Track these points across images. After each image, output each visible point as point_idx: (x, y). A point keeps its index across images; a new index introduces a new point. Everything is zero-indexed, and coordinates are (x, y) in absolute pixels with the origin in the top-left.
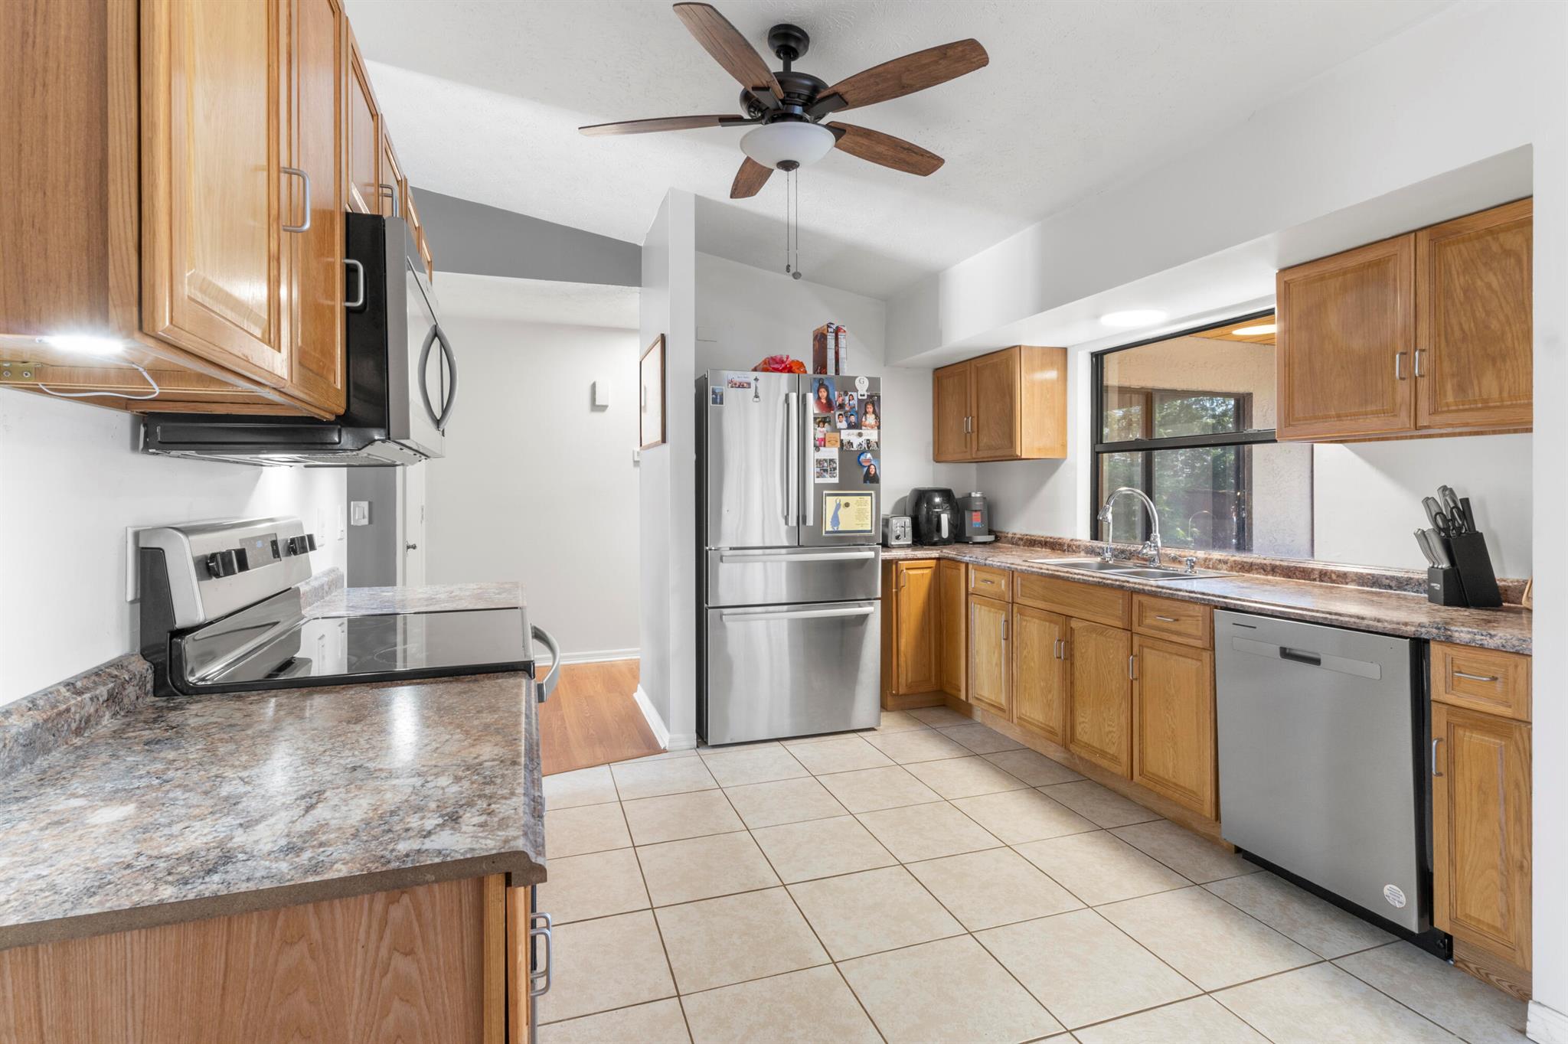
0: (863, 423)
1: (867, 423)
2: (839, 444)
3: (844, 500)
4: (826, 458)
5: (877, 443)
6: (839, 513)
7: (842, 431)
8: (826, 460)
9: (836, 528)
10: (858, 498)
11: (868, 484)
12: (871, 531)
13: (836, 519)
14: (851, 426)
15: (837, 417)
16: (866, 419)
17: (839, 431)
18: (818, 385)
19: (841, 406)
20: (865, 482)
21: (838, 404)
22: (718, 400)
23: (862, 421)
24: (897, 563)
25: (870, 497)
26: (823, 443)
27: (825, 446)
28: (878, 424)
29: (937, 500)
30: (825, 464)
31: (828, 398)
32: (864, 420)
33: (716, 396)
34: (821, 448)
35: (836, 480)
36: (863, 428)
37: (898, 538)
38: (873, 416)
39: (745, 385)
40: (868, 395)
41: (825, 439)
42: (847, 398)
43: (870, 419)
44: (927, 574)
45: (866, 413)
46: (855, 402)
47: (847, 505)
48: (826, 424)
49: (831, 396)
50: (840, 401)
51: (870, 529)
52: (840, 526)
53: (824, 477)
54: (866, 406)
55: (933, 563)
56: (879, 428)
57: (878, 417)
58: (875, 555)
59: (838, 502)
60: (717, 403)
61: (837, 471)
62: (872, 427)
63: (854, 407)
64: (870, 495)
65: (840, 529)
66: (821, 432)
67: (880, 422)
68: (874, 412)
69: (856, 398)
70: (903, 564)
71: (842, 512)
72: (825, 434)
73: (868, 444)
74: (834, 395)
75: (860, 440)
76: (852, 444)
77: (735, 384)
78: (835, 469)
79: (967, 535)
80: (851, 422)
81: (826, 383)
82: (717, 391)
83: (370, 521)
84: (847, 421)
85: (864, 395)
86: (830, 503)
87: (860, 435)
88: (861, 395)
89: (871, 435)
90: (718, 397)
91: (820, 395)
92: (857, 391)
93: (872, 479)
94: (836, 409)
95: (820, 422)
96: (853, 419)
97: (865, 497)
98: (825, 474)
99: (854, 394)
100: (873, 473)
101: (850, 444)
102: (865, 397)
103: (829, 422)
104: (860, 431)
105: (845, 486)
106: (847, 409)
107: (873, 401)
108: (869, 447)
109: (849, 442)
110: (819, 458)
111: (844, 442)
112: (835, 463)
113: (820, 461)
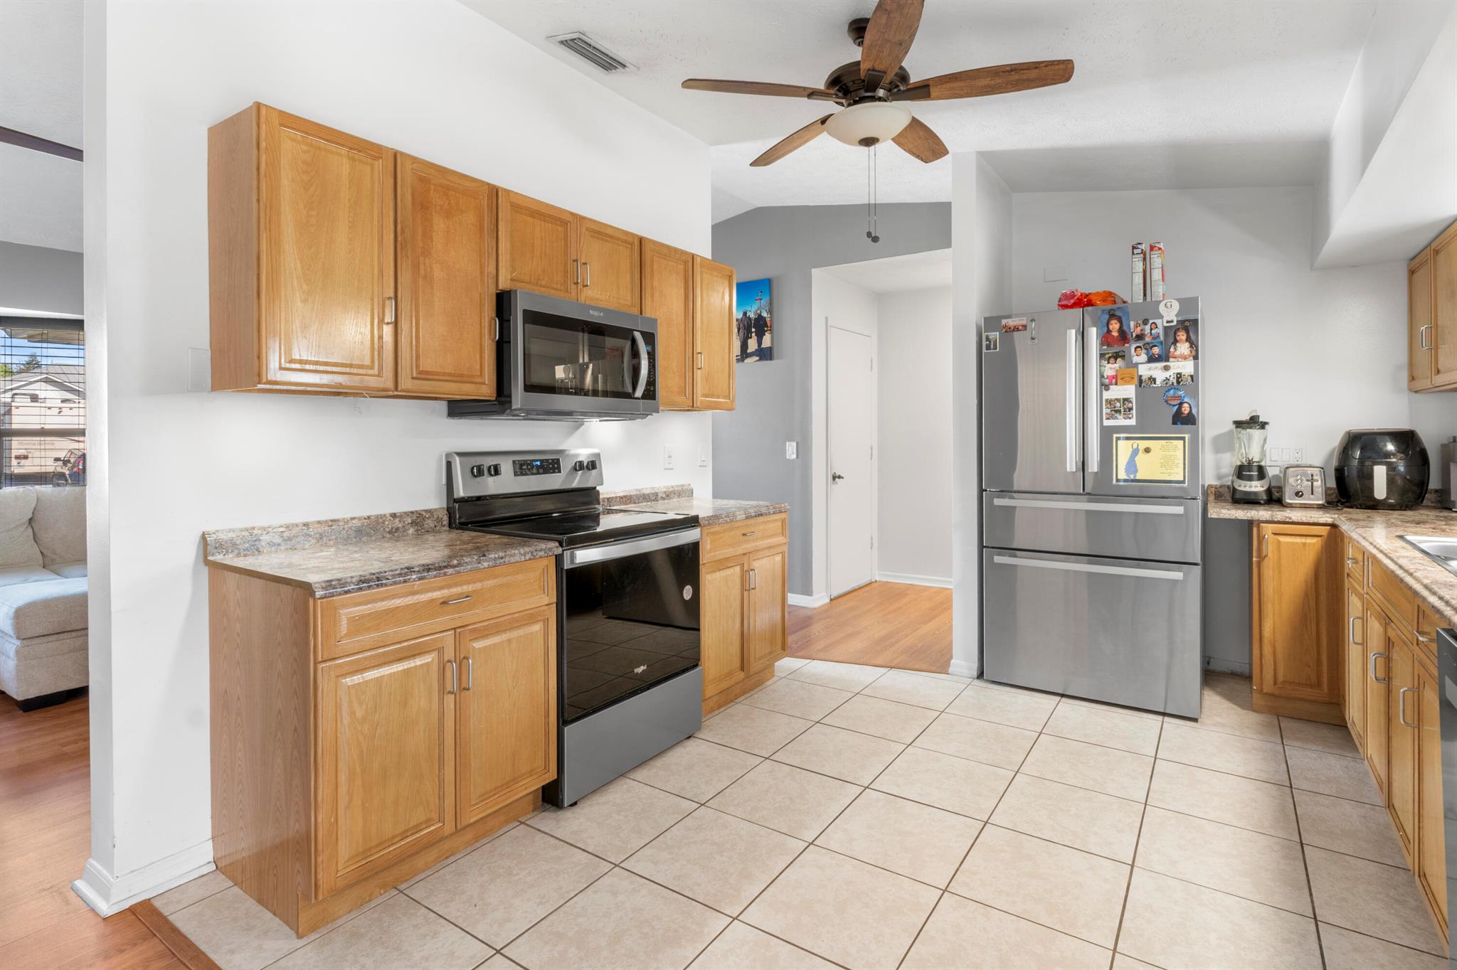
0: (1171, 354)
1: (1178, 353)
2: (1136, 381)
3: (1143, 444)
4: (1119, 397)
5: (1192, 376)
6: (1137, 459)
7: (1139, 366)
8: (1118, 400)
9: (1132, 477)
10: (1163, 442)
11: (1179, 426)
12: (1183, 482)
13: (1132, 466)
14: (1152, 359)
15: (1133, 350)
16: (1175, 349)
17: (1136, 365)
18: (1107, 317)
19: (1140, 337)
20: (1174, 423)
21: (1134, 336)
22: (992, 346)
23: (1169, 352)
24: (1258, 527)
25: (1182, 442)
26: (1114, 380)
27: (1116, 384)
28: (1194, 353)
29: (1390, 447)
30: (1118, 404)
31: (1121, 331)
32: (1172, 350)
33: (990, 342)
34: (1111, 387)
35: (1132, 422)
36: (1171, 359)
37: (1298, 494)
38: (1187, 345)
39: (1020, 327)
40: (1177, 321)
41: (1116, 376)
42: (1147, 328)
43: (1183, 348)
44: (1314, 544)
45: (1175, 342)
46: (1160, 331)
47: (1147, 450)
48: (1119, 360)
49: (1125, 328)
50: (1138, 330)
51: (1182, 479)
52: (1137, 474)
53: (1116, 418)
54: (1175, 333)
55: (1324, 531)
56: (1196, 358)
57: (1193, 344)
58: (1185, 509)
59: (1135, 446)
60: (990, 349)
61: (1134, 412)
62: (1185, 358)
63: (1158, 336)
64: (1183, 439)
65: (1137, 478)
66: (1111, 368)
67: (1197, 351)
68: (1188, 339)
69: (1160, 326)
70: (1268, 530)
71: (1141, 459)
72: (1117, 371)
73: (1178, 378)
74: (1129, 325)
75: (1167, 374)
76: (1154, 380)
77: (1010, 328)
78: (1130, 409)
79: (1452, 499)
80: (1153, 354)
81: (1118, 313)
82: (990, 337)
83: (797, 457)
84: (1147, 354)
85: (1172, 321)
86: (1124, 449)
87: (1166, 368)
88: (1168, 322)
89: (1187, 368)
90: (992, 343)
91: (1111, 327)
92: (1161, 317)
93: (1184, 419)
94: (1131, 342)
95: (1110, 358)
96: (1156, 350)
97: (1175, 442)
98: (1117, 415)
99: (1158, 322)
100: (1186, 412)
101: (1153, 380)
102: (1175, 323)
103: (1123, 357)
104: (1167, 364)
105: (1145, 429)
106: (1148, 339)
107: (1188, 327)
108: (1178, 382)
109: (1150, 379)
110: (1109, 398)
111: (1143, 378)
112: (1131, 402)
113: (1111, 400)
